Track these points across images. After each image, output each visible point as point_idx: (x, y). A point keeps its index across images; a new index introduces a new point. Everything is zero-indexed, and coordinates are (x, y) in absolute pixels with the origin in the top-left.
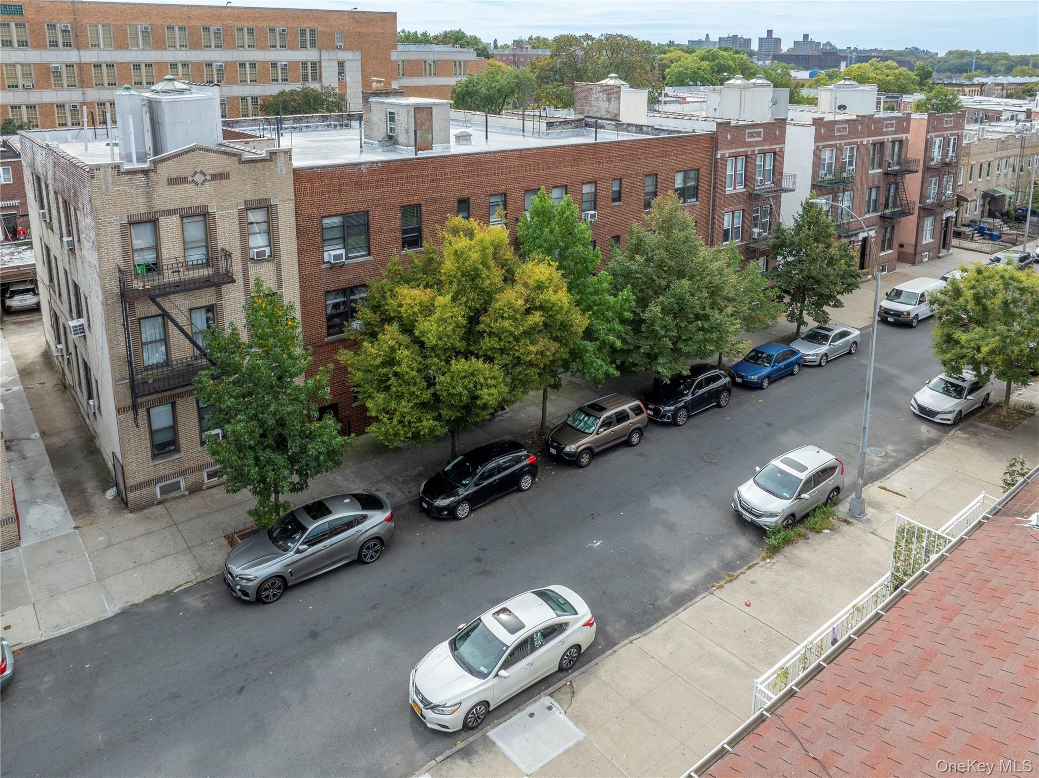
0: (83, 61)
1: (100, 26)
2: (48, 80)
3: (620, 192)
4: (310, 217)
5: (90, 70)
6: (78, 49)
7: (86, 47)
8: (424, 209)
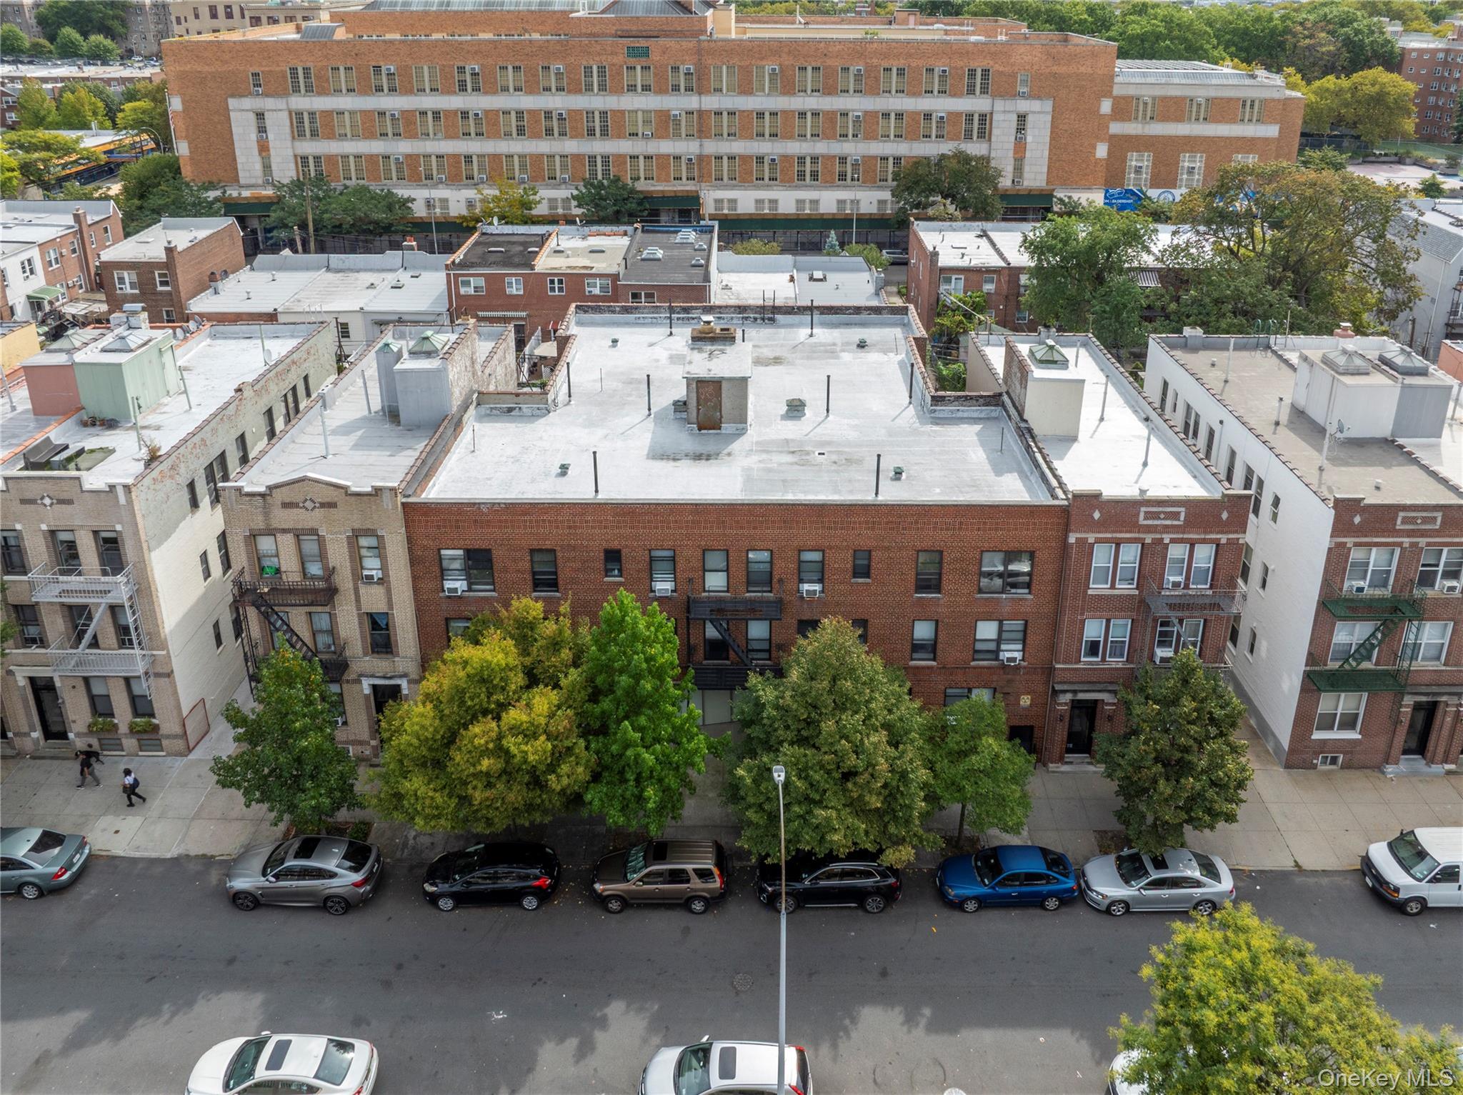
0: (704, 107)
1: (724, 68)
2: (667, 128)
3: (869, 566)
4: (425, 548)
5: (709, 117)
6: (700, 94)
7: (708, 92)
8: (559, 554)
